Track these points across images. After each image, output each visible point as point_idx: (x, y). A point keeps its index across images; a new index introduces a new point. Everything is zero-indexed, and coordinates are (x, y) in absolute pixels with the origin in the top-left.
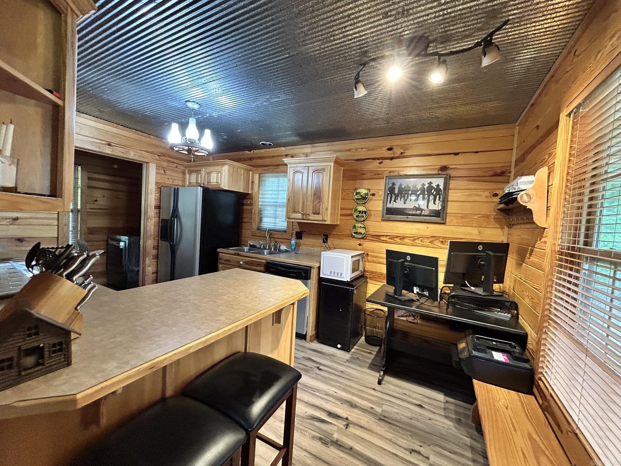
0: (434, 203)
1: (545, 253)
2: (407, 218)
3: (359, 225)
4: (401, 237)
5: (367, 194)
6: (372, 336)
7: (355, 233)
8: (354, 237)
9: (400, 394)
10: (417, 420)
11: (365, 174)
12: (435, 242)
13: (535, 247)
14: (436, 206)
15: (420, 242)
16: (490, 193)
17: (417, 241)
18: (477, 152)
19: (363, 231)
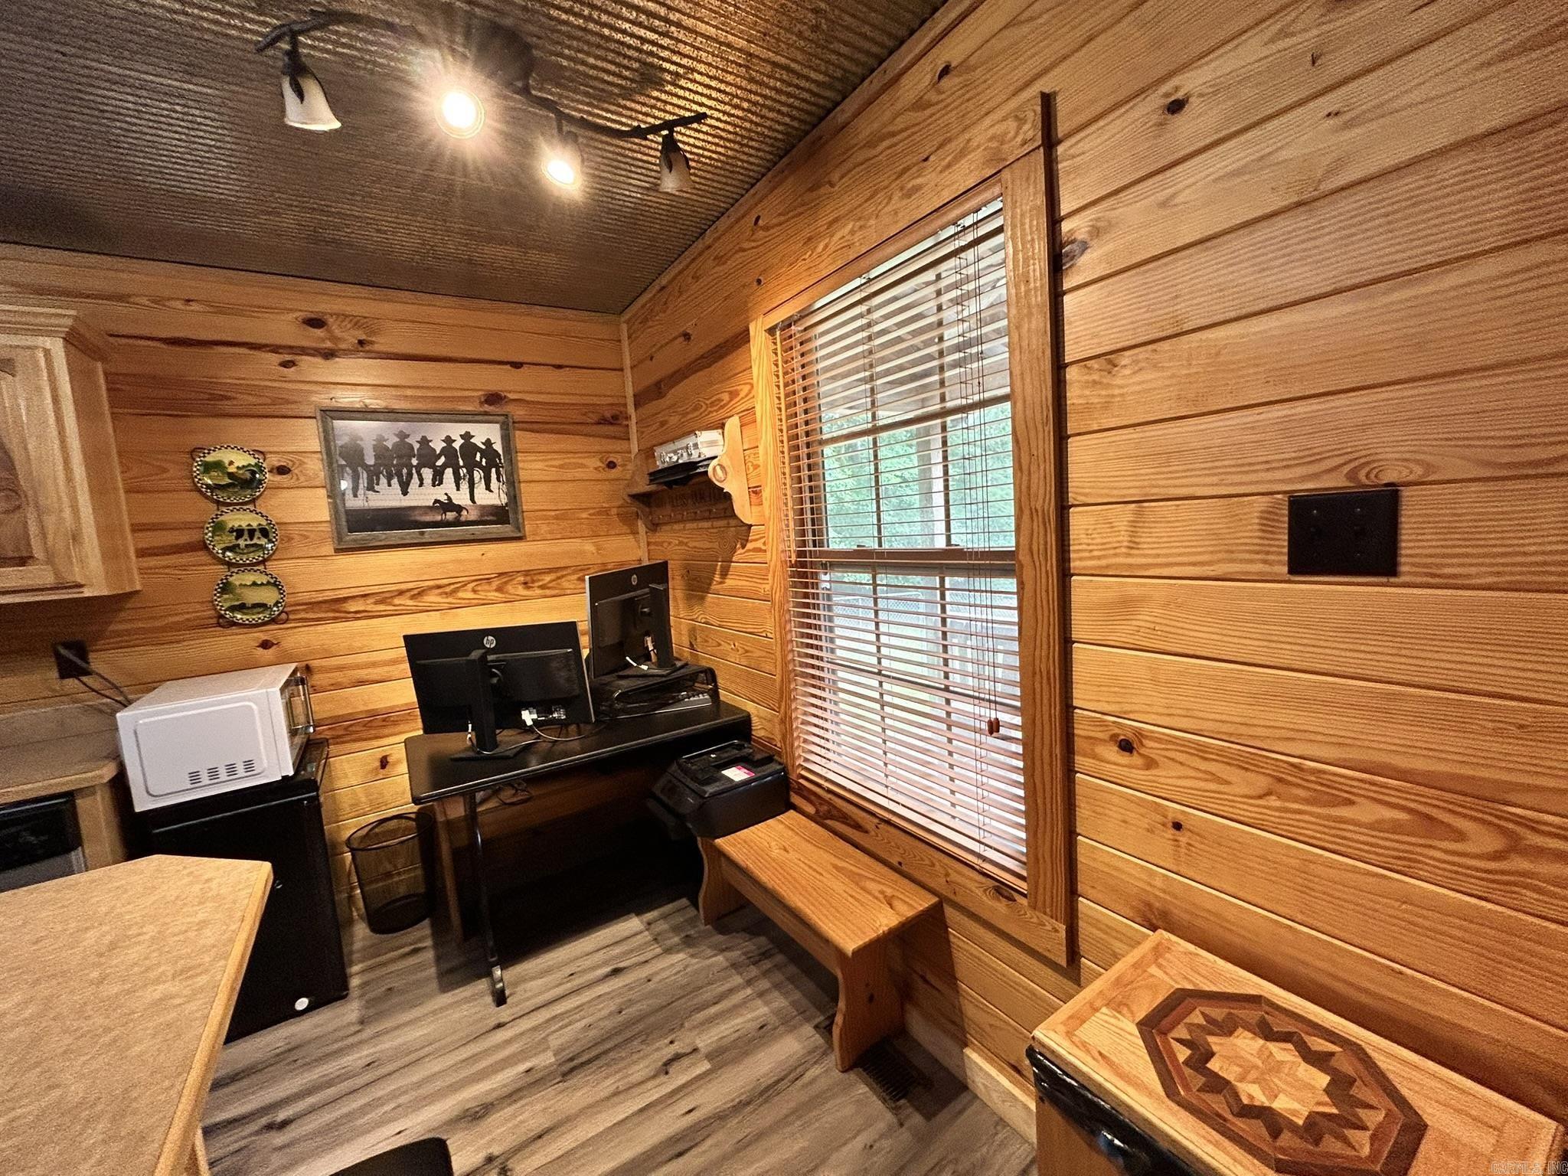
0: (488, 488)
1: (768, 569)
2: (422, 533)
3: (249, 578)
4: (416, 592)
5: (255, 470)
6: (388, 904)
7: (233, 609)
8: (233, 624)
9: (560, 984)
10: (631, 1002)
11: (228, 398)
12: (509, 588)
13: (734, 559)
14: (495, 495)
15: (471, 595)
16: (601, 460)
17: (461, 594)
18: (559, 367)
19: (269, 596)
